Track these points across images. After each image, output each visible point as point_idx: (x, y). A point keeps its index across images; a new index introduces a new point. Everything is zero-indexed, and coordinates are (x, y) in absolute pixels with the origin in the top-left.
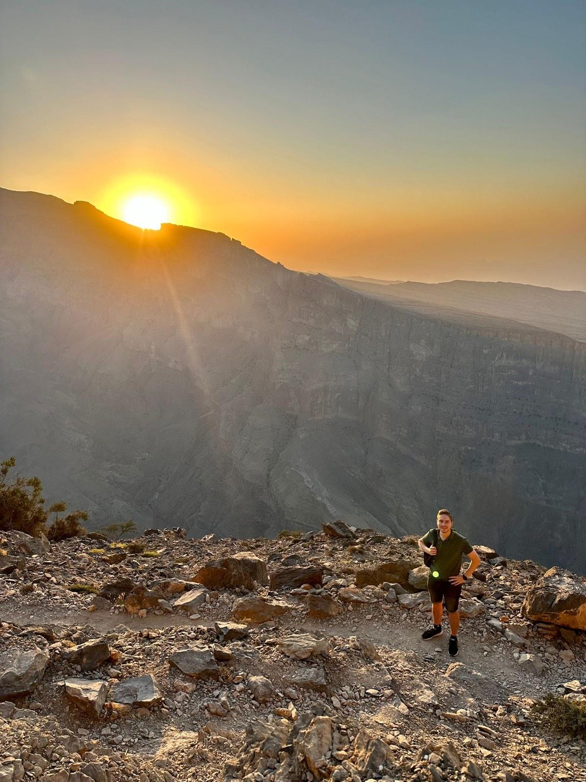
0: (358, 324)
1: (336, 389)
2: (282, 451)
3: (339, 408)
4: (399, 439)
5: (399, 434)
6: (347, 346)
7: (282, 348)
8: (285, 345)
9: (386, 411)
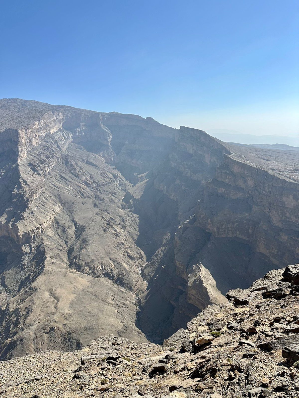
0: (254, 184)
1: (235, 221)
2: (199, 252)
3: (237, 232)
4: (272, 255)
5: (272, 252)
6: (247, 196)
7: (209, 195)
8: (211, 193)
9: (263, 237)
